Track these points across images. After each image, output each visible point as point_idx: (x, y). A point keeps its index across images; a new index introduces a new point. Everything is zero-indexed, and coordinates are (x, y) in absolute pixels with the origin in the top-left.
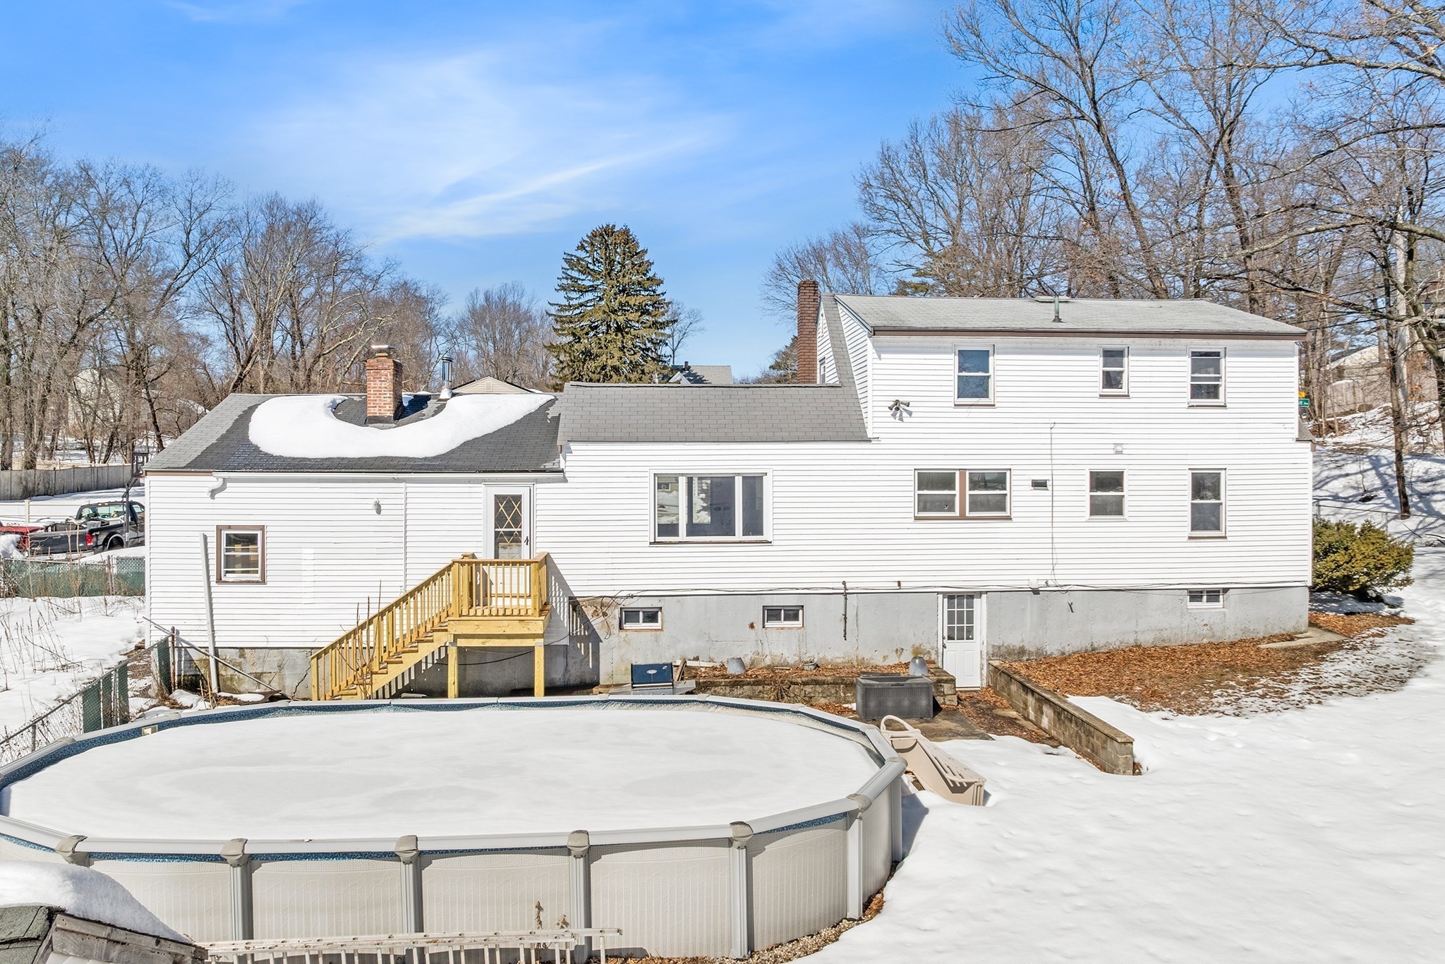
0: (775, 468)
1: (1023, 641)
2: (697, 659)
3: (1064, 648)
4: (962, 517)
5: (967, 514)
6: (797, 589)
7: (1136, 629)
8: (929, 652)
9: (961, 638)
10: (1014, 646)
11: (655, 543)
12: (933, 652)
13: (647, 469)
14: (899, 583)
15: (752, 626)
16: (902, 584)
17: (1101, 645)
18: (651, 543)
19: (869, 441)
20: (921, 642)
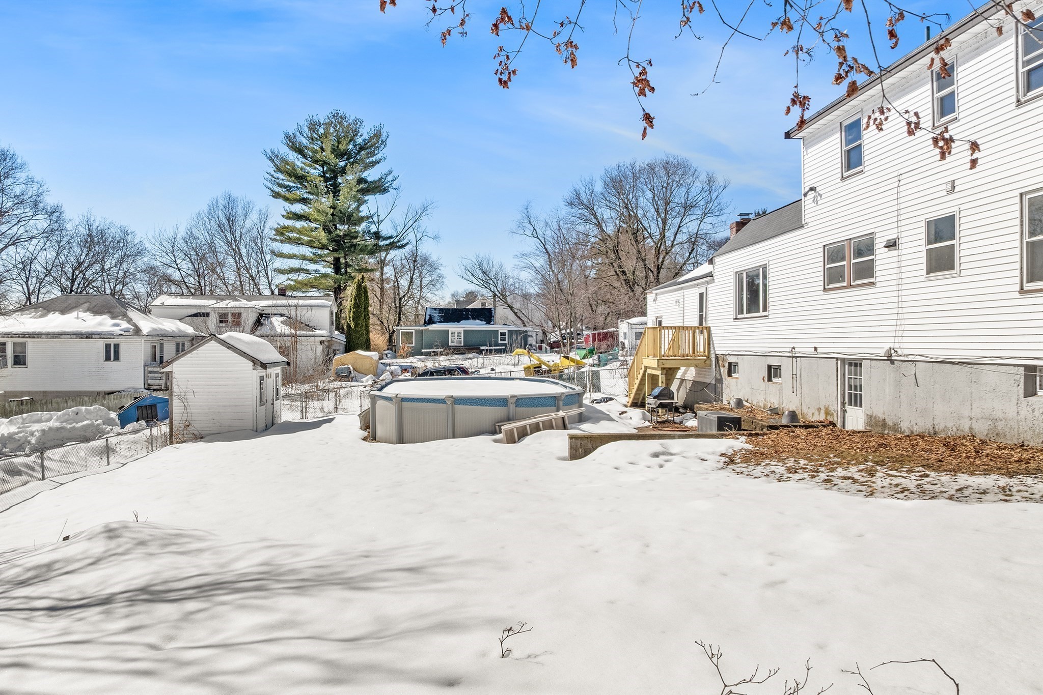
0: (770, 259)
1: (884, 413)
2: (747, 401)
3: (912, 426)
4: (850, 286)
5: (852, 284)
6: (777, 352)
7: (970, 415)
8: (833, 414)
9: (856, 405)
10: (879, 417)
11: (736, 319)
12: (835, 414)
13: (732, 270)
14: (816, 349)
15: (764, 380)
16: (819, 350)
17: (941, 428)
18: (734, 319)
19: (803, 226)
20: (828, 403)
